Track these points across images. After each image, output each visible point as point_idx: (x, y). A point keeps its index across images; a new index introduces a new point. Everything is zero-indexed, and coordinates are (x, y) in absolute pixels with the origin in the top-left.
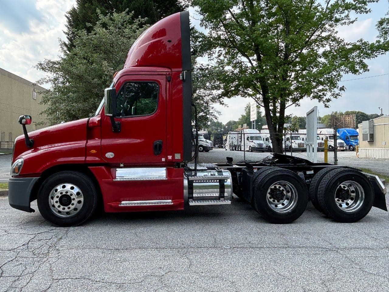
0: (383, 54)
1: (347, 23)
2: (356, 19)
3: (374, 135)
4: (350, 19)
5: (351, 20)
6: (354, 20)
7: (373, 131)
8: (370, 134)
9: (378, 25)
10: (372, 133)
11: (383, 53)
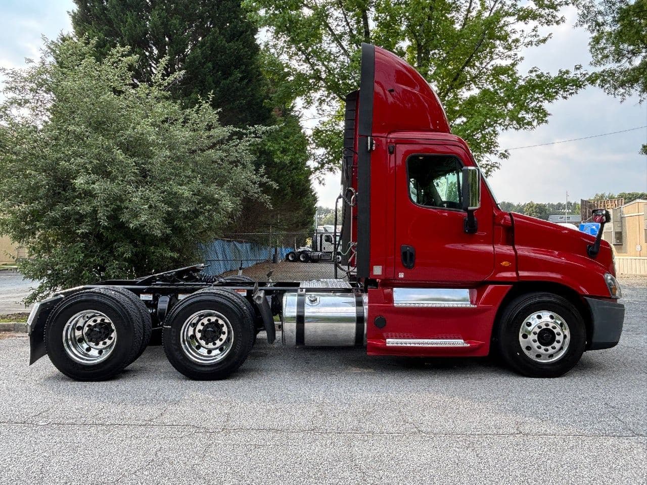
0: (573, 93)
1: (534, 43)
2: (550, 35)
3: (624, 234)
4: (538, 36)
5: (541, 38)
6: (547, 36)
7: (621, 227)
8: (616, 233)
9: (592, 44)
10: (619, 230)
11: (572, 91)
